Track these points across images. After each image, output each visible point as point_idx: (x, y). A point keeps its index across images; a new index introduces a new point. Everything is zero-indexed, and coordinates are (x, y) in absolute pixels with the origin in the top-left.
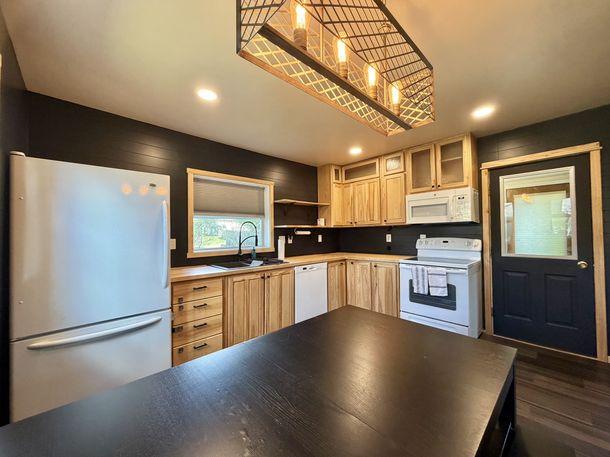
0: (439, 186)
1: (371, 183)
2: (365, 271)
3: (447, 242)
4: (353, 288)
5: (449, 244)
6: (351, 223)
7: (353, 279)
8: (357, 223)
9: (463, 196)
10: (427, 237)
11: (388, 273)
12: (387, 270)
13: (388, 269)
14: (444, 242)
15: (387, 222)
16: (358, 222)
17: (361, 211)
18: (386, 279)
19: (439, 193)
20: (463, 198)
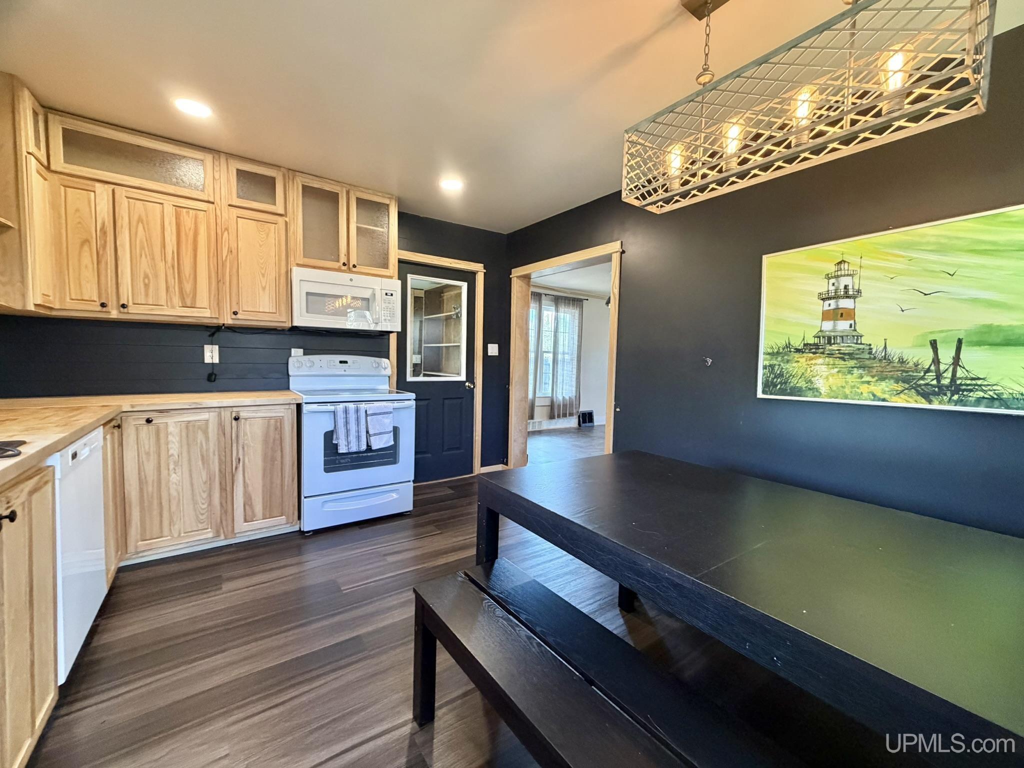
0: (354, 266)
3: (346, 362)
6: (103, 305)
9: (392, 292)
10: (305, 354)
11: (272, 428)
12: (269, 422)
13: (272, 422)
14: (341, 362)
15: (239, 316)
16: (131, 304)
18: (266, 441)
20: (392, 295)
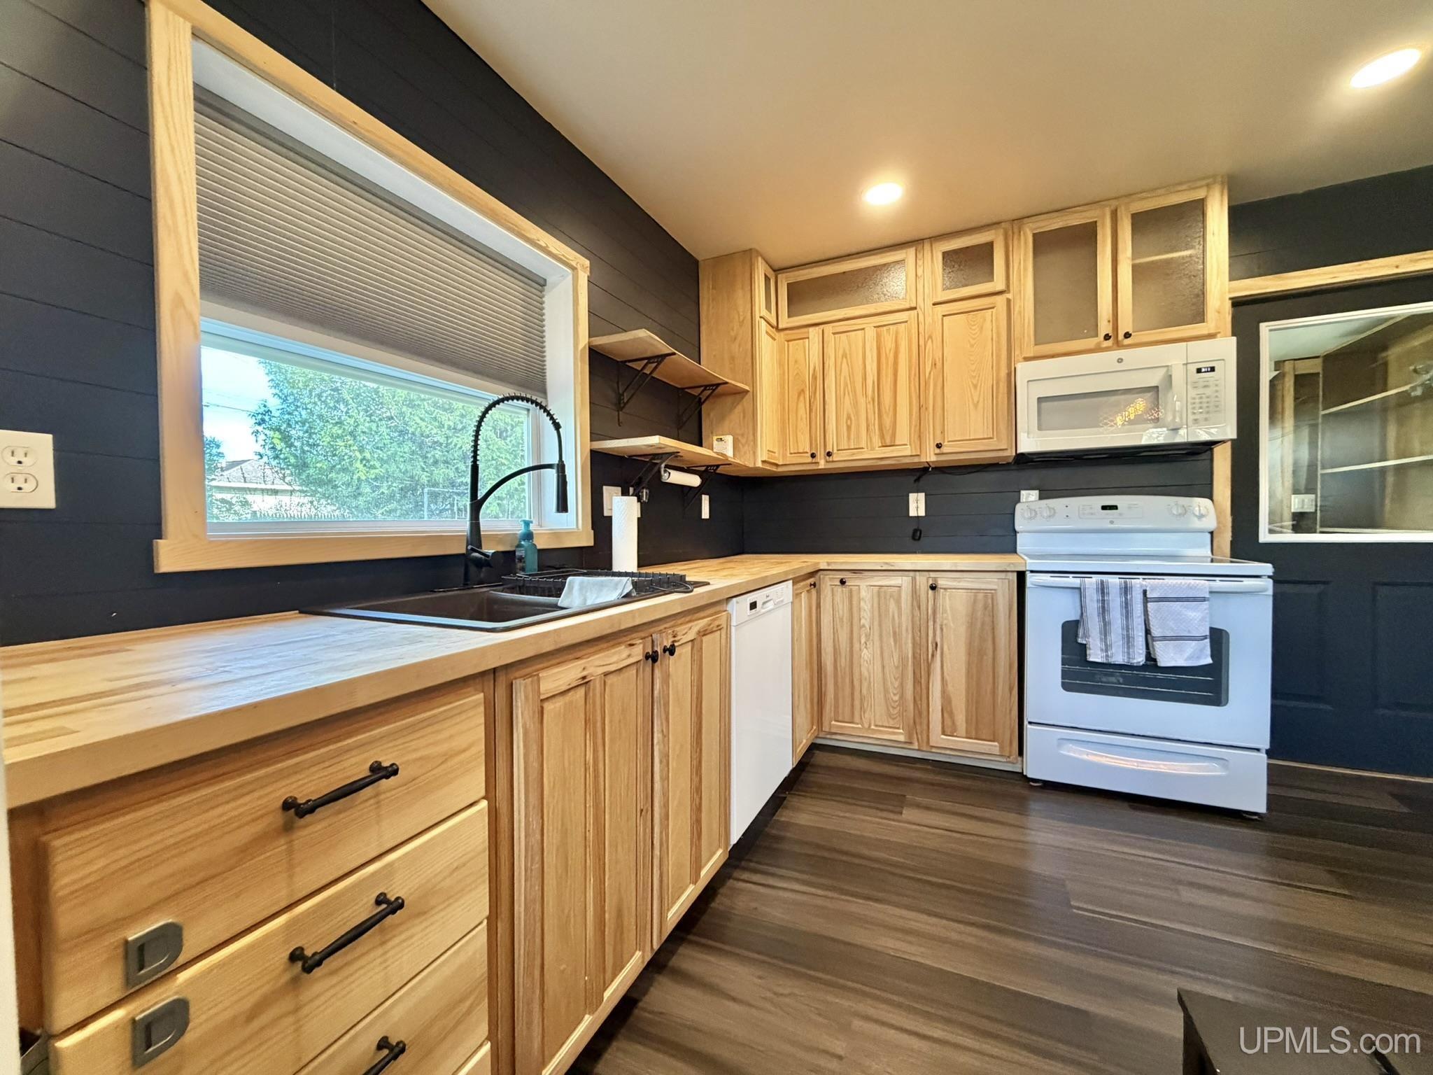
0: (1127, 335)
1: (885, 328)
2: (892, 605)
3: (1114, 507)
4: (843, 662)
5: (1120, 514)
6: (813, 456)
7: (843, 637)
8: (834, 456)
9: (1211, 364)
10: (1041, 498)
12: (976, 596)
13: (981, 596)
14: (1104, 508)
15: (944, 449)
16: (835, 451)
17: (849, 417)
19: (1132, 356)
20: (1213, 369)
